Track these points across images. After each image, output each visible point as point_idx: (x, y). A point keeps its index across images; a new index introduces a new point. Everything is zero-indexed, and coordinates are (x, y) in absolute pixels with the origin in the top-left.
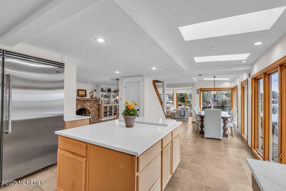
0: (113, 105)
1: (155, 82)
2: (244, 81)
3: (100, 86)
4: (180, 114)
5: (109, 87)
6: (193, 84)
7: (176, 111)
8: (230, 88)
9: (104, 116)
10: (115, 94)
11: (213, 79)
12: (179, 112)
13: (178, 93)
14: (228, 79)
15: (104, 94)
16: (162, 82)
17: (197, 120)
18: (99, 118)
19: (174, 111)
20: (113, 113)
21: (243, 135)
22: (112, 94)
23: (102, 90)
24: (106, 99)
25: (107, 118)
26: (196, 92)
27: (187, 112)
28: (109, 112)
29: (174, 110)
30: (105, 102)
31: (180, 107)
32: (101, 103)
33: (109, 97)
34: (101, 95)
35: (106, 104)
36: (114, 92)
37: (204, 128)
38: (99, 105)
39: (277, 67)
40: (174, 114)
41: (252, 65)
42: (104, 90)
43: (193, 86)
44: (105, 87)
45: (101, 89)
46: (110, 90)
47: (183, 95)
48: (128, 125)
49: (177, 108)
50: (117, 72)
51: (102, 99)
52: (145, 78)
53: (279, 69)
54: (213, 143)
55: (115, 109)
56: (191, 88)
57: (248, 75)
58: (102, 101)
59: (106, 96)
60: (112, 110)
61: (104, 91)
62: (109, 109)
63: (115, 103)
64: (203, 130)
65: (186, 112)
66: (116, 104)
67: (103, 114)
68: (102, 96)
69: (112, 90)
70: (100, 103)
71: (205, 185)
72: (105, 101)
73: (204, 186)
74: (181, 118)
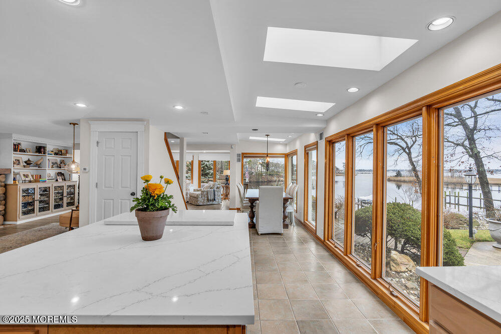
0: (51, 184)
1: (167, 136)
2: (310, 144)
3: (9, 136)
4: (208, 197)
5: (41, 141)
6: (232, 146)
7: (200, 192)
8: (283, 154)
9: (24, 213)
10: (58, 159)
11: (265, 139)
12: (205, 194)
13: (201, 159)
14: (283, 140)
15: (24, 157)
16: (179, 138)
17: (243, 206)
18: (5, 220)
19: (195, 193)
20: (52, 203)
21: (307, 222)
22: (48, 158)
23: (17, 148)
24: (31, 172)
25: (33, 217)
26: (236, 158)
27: (219, 194)
28: (40, 202)
29: (194, 190)
30: (27, 179)
31: (206, 185)
32: (14, 179)
33: (38, 165)
34: (13, 160)
35: (30, 182)
36: (56, 154)
37: (255, 219)
38: (6, 186)
39: (372, 127)
40: (196, 198)
41: (327, 121)
42: (23, 146)
43: (232, 148)
44: (26, 141)
45: (14, 145)
46: (44, 148)
47: (204, 164)
48: (150, 234)
49: (200, 186)
50: (81, 105)
51: (16, 171)
52: (151, 127)
53: (374, 129)
54: (274, 241)
55: (58, 193)
56: (229, 151)
57: (318, 136)
58: (15, 174)
59: (28, 163)
60: (49, 197)
61: (22, 151)
62: (41, 195)
63: (57, 180)
64: (253, 222)
65: (216, 193)
66: (61, 182)
67: (20, 209)
68: (17, 162)
69: (49, 148)
70: (10, 181)
71: (295, 319)
72: (26, 176)
73: (294, 321)
74: (208, 204)
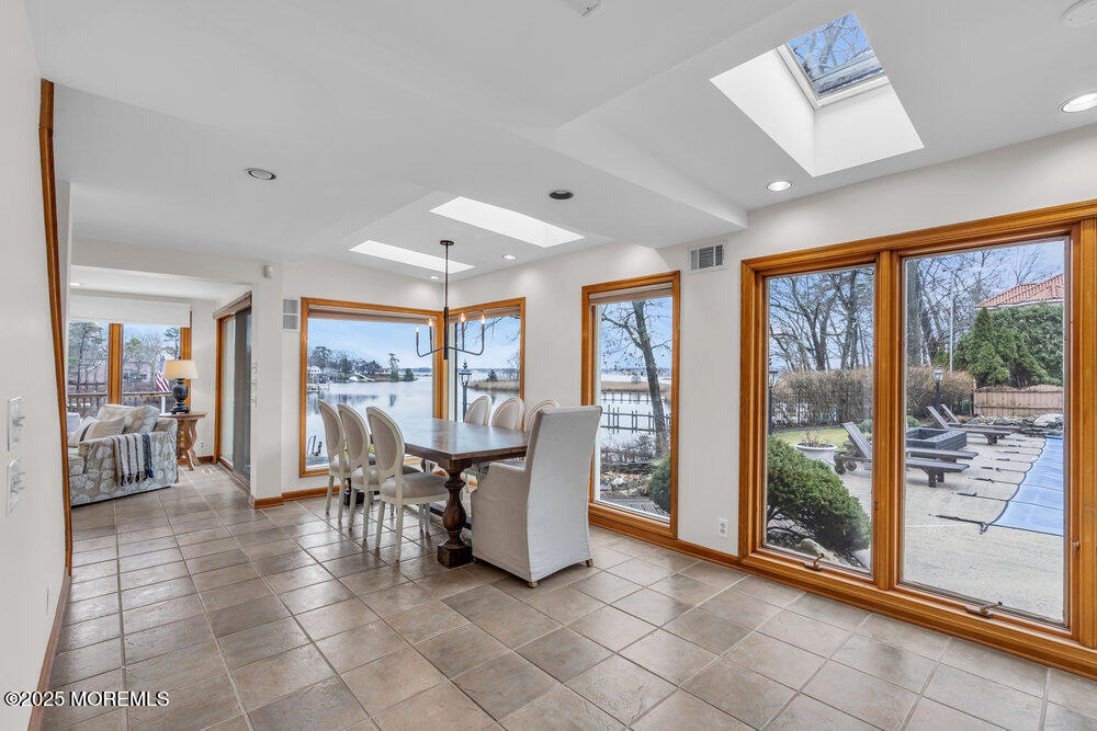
2: (626, 281)
4: (115, 468)
8: (432, 313)
57: (685, 257)
65: (156, 446)
74: (119, 493)
